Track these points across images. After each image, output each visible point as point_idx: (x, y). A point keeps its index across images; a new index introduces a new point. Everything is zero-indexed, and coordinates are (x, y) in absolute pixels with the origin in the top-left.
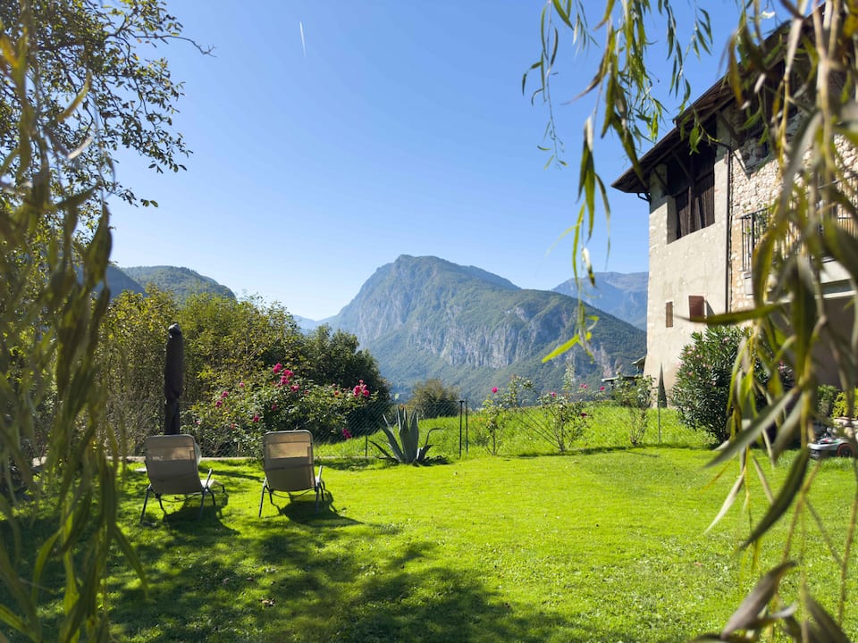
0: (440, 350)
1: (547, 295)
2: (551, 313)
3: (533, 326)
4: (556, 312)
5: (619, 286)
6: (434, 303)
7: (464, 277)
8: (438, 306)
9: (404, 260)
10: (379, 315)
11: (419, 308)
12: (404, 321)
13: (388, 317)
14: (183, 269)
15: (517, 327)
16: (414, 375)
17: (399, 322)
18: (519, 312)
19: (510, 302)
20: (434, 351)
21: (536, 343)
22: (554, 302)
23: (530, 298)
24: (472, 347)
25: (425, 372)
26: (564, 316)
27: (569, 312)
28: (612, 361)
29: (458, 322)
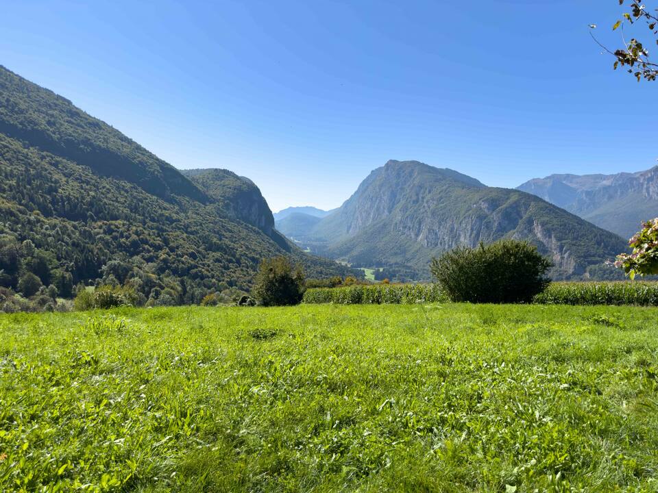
0: (417, 235)
1: (508, 192)
2: (511, 206)
3: (495, 217)
4: (516, 206)
5: (574, 186)
6: (414, 198)
7: (440, 177)
8: (417, 201)
9: (392, 164)
10: (371, 207)
11: (403, 202)
12: (390, 212)
13: (378, 209)
14: (225, 171)
15: (481, 218)
16: (396, 254)
17: (386, 212)
18: (484, 206)
19: (477, 197)
20: (413, 236)
21: (498, 231)
22: (514, 198)
23: (493, 194)
24: (443, 233)
25: (404, 252)
26: (523, 209)
27: (527, 206)
28: (561, 248)
29: (433, 213)
